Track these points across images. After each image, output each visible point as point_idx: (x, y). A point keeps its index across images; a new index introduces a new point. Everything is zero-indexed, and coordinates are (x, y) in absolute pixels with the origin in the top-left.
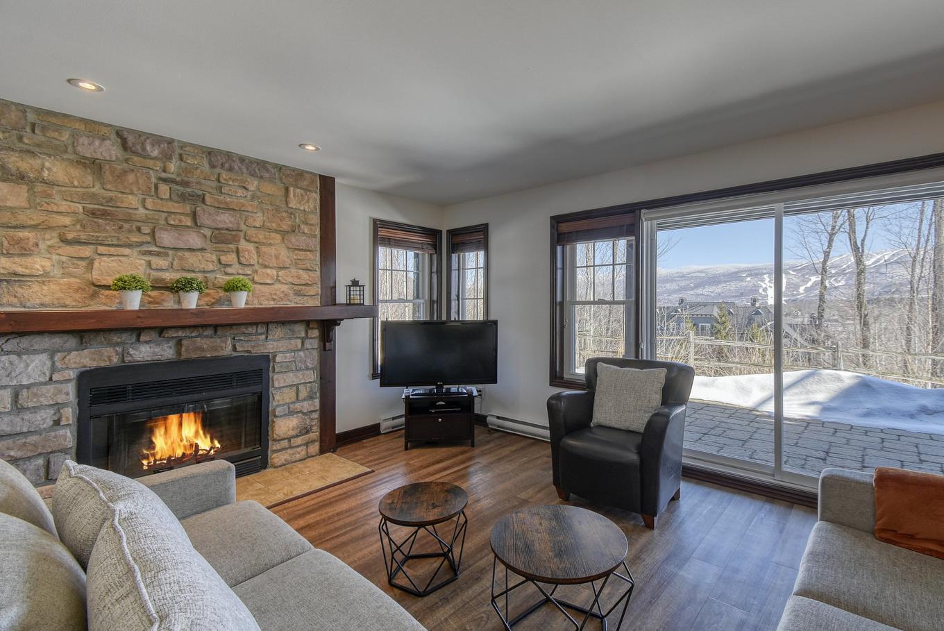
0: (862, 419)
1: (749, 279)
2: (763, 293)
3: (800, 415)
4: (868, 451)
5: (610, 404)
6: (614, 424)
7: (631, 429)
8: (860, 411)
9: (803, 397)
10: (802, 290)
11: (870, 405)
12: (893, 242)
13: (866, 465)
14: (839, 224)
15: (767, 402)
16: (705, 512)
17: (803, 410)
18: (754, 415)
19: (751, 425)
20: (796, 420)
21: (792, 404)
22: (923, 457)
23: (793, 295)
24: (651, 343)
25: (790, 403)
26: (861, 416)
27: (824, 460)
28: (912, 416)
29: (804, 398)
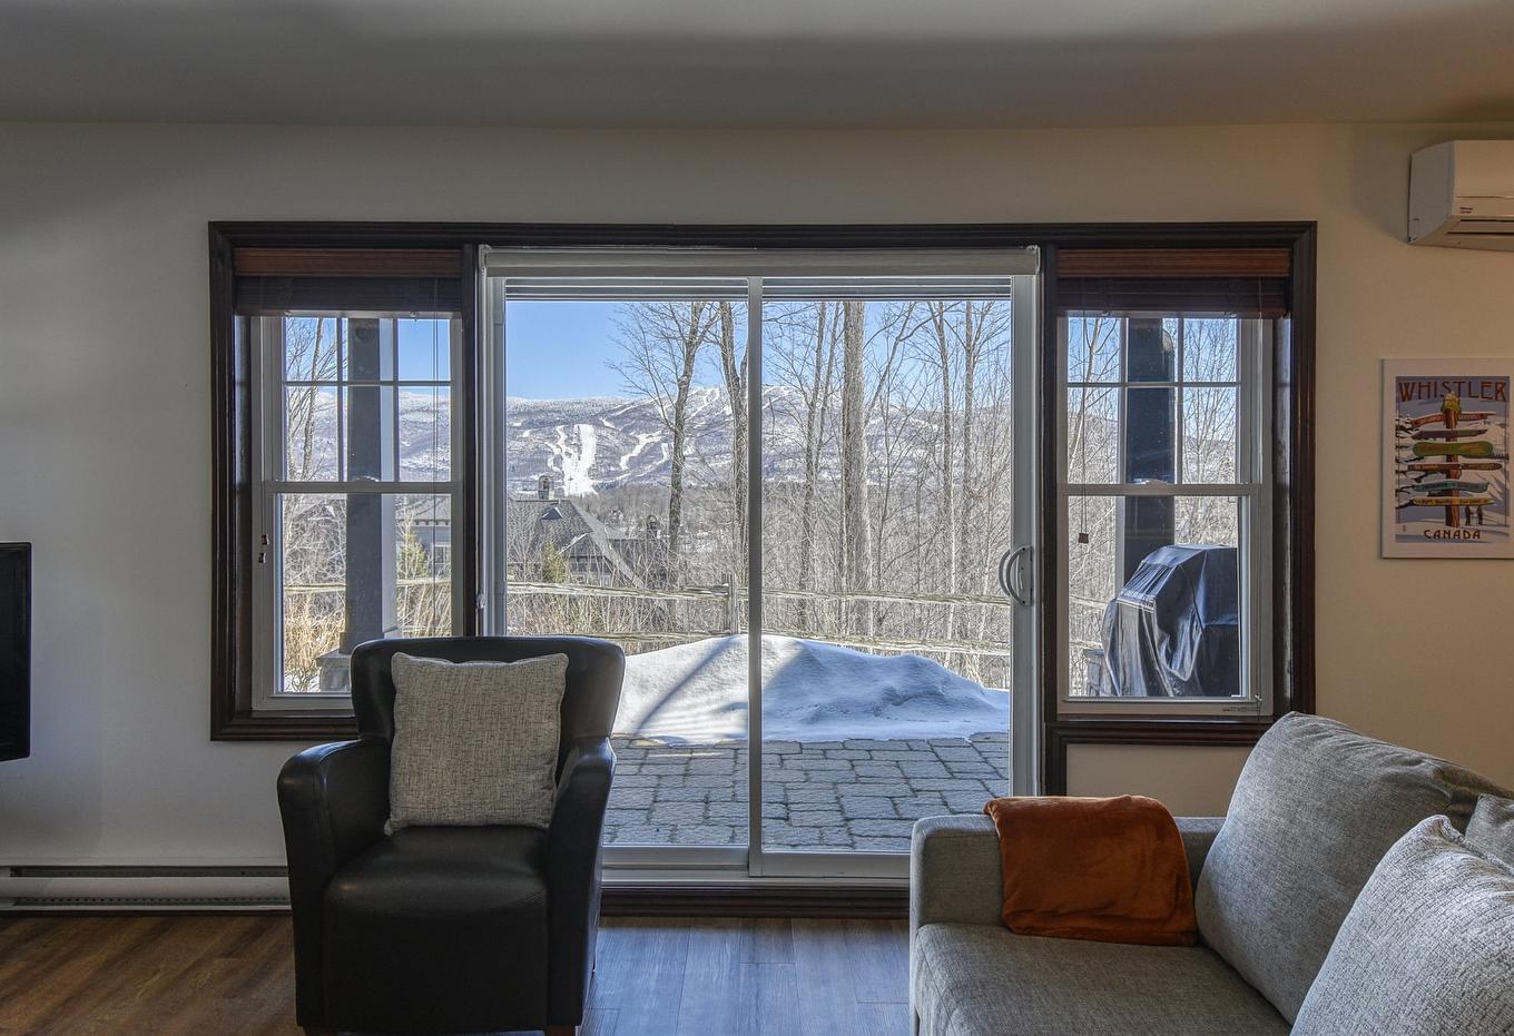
0: (811, 727)
1: (526, 434)
2: (555, 469)
3: (717, 735)
4: (843, 789)
5: (442, 762)
6: (452, 817)
7: (496, 821)
8: (808, 711)
9: (714, 696)
10: (624, 460)
11: (818, 698)
12: (782, 372)
13: (849, 815)
14: (703, 322)
15: (654, 717)
16: (652, 984)
17: (718, 722)
18: (642, 748)
19: (644, 771)
20: (714, 747)
21: (699, 714)
22: (915, 784)
23: (609, 474)
24: (496, 594)
25: (694, 711)
26: (808, 723)
27: (787, 819)
28: (876, 711)
29: (716, 698)
